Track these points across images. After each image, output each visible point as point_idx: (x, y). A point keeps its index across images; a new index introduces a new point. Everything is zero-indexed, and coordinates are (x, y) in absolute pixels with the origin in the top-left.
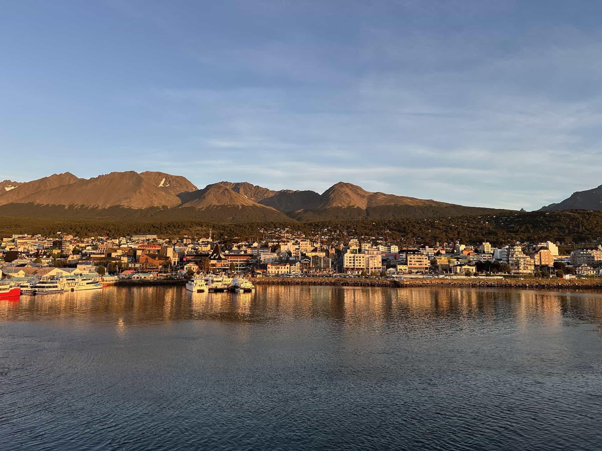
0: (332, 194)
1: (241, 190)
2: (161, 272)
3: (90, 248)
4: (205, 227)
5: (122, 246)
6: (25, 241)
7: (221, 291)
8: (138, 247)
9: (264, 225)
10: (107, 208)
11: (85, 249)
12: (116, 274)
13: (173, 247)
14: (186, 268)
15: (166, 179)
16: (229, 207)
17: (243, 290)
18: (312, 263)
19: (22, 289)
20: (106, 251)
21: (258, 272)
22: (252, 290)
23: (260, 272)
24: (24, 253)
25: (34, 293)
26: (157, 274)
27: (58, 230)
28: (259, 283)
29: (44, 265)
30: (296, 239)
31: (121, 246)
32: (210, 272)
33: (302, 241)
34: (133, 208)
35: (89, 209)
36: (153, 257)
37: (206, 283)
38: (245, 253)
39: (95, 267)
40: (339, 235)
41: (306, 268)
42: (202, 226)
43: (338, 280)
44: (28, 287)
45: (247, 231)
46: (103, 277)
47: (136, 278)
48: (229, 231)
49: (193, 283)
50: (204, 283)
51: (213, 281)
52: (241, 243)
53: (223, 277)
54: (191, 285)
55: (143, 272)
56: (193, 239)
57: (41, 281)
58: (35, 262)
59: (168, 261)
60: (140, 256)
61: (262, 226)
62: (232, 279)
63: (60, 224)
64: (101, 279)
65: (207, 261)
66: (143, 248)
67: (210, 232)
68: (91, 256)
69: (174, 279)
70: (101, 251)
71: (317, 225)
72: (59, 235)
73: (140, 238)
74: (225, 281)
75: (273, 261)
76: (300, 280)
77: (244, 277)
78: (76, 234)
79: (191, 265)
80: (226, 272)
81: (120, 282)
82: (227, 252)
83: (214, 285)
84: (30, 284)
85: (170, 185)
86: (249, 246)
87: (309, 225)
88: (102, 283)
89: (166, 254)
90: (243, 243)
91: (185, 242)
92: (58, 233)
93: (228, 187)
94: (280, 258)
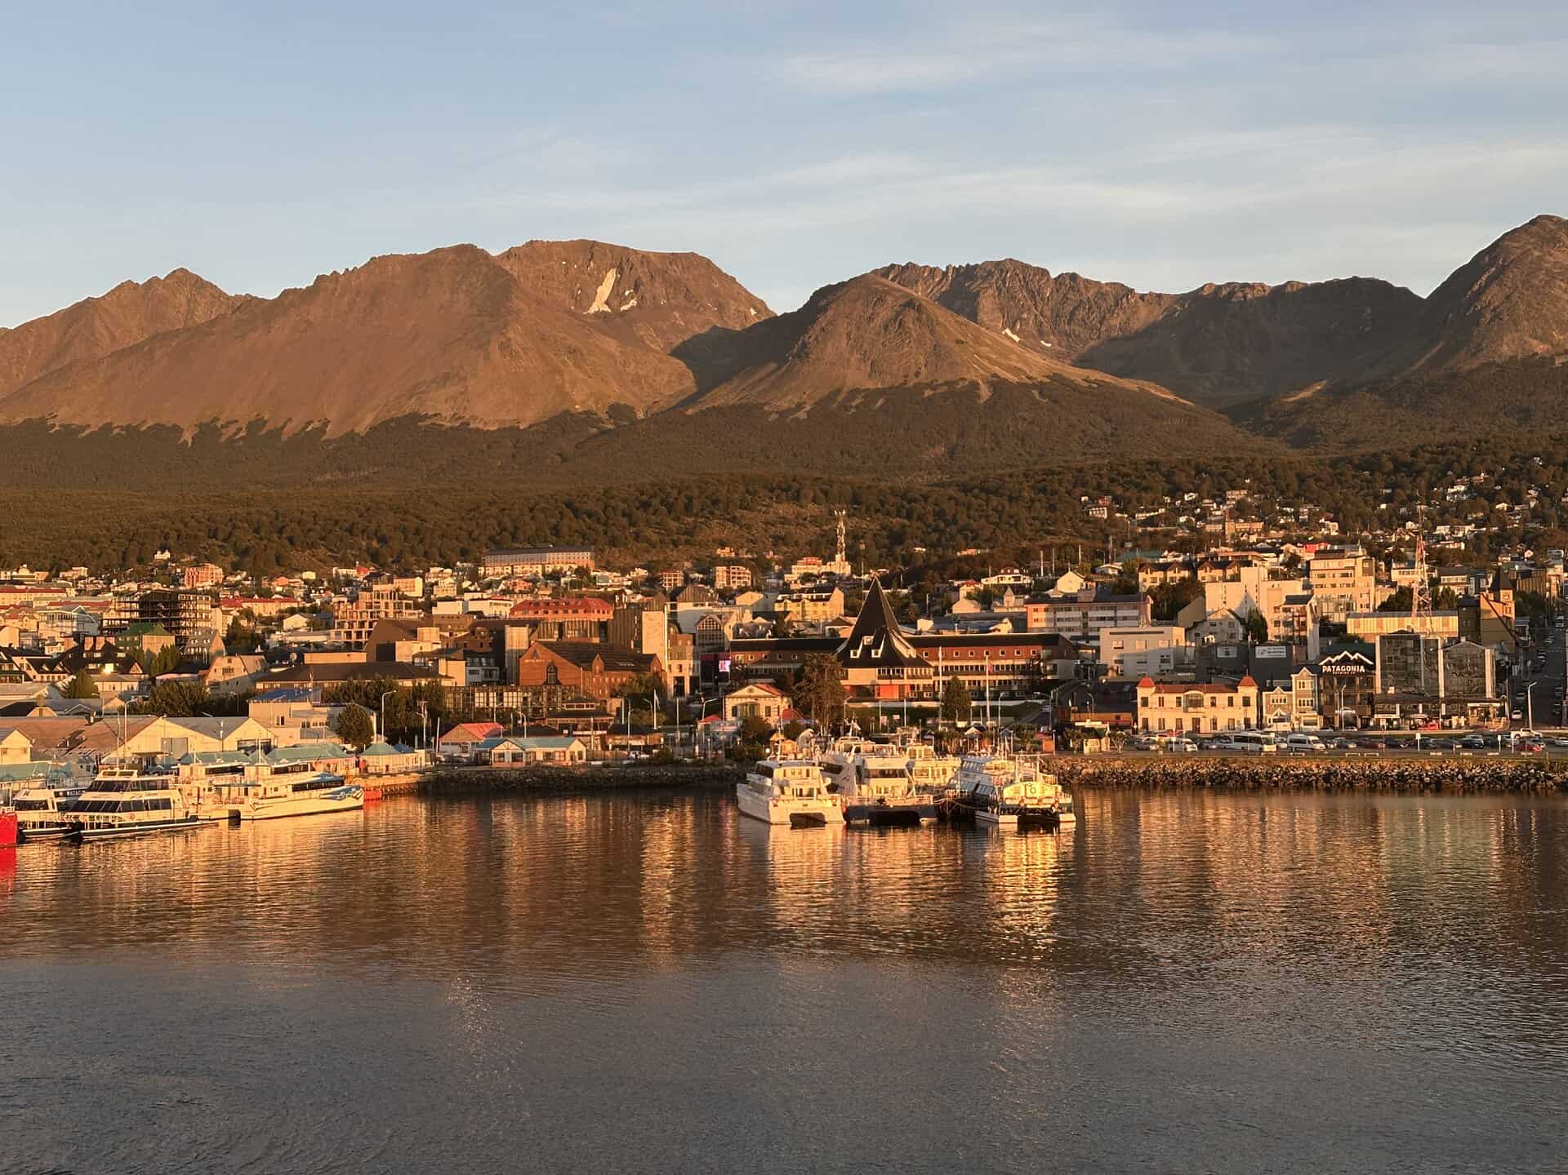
0: (1495, 288)
1: (987, 303)
2: (618, 730)
3: (299, 621)
4: (814, 500)
5: (441, 609)
6: (23, 597)
7: (905, 819)
8: (512, 611)
9: (1112, 481)
10: (361, 429)
11: (280, 627)
12: (421, 740)
13: (667, 609)
14: (735, 710)
15: (620, 270)
16: (928, 393)
17: (1015, 818)
18: (1383, 676)
19: (22, 816)
20: (369, 633)
21: (1088, 724)
22: (1062, 817)
23: (1098, 725)
24: (21, 652)
25: (74, 836)
26: (602, 737)
27: (158, 543)
28: (1096, 783)
29: (110, 705)
30: (1292, 548)
31: (435, 611)
32: (847, 729)
33: (1321, 555)
34: (481, 426)
35: (284, 438)
36: (581, 655)
37: (829, 781)
38: (1016, 628)
39: (324, 710)
40: (1536, 515)
41: (1349, 700)
42: (797, 498)
43: (1540, 767)
44: (46, 807)
45: (1025, 514)
46: (362, 758)
47: (508, 758)
48: (931, 519)
49: (769, 782)
50: (819, 780)
51: (862, 774)
52: (993, 580)
53: (913, 754)
54: (760, 789)
55: (536, 731)
56: (760, 567)
57: (100, 777)
58: (72, 692)
59: (649, 674)
60: (520, 654)
61: (1099, 486)
62: (957, 762)
63: (164, 516)
64: (357, 764)
65: (832, 672)
66: (531, 615)
67: (841, 524)
68: (309, 659)
69: (679, 763)
70: (349, 634)
71: (1405, 464)
72: (164, 565)
73: (518, 569)
74: (923, 772)
75: (1165, 666)
76: (1316, 768)
77: (1016, 750)
78: (235, 559)
79: (757, 692)
80: (924, 724)
81: (439, 779)
82: (925, 625)
83: (869, 793)
84: (57, 795)
85: (642, 299)
86: (1037, 593)
87: (1359, 468)
88: (360, 782)
89: (639, 644)
90: (1008, 580)
91: (720, 583)
92: (158, 556)
93: (918, 293)
94: (1205, 651)
